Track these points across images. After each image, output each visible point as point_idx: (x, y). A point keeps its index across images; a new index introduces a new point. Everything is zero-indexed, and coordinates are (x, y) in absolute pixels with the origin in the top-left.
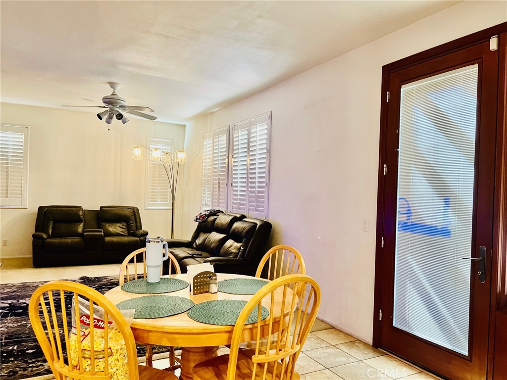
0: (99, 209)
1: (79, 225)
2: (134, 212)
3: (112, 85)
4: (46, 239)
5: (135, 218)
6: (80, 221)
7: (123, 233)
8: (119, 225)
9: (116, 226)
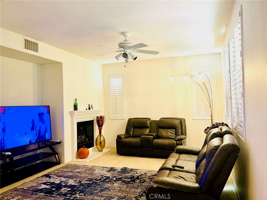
0: (159, 120)
1: (147, 130)
2: (181, 122)
3: (123, 33)
4: (123, 138)
5: (181, 126)
6: (148, 127)
7: (171, 137)
8: (170, 131)
9: (167, 131)
